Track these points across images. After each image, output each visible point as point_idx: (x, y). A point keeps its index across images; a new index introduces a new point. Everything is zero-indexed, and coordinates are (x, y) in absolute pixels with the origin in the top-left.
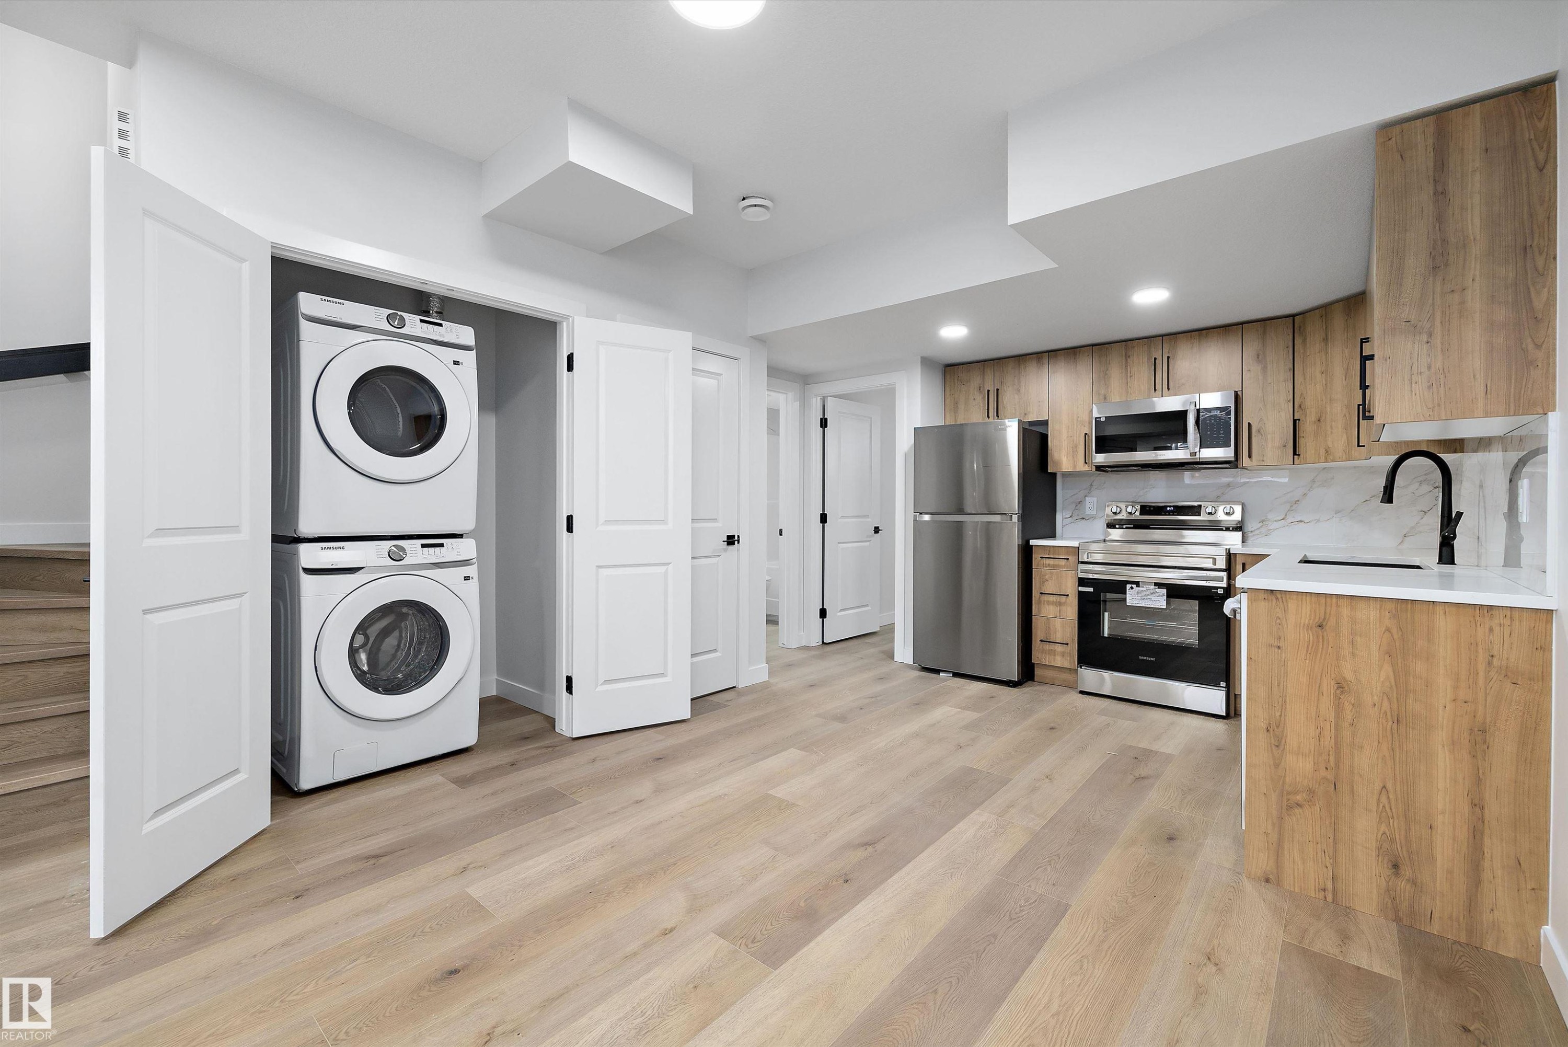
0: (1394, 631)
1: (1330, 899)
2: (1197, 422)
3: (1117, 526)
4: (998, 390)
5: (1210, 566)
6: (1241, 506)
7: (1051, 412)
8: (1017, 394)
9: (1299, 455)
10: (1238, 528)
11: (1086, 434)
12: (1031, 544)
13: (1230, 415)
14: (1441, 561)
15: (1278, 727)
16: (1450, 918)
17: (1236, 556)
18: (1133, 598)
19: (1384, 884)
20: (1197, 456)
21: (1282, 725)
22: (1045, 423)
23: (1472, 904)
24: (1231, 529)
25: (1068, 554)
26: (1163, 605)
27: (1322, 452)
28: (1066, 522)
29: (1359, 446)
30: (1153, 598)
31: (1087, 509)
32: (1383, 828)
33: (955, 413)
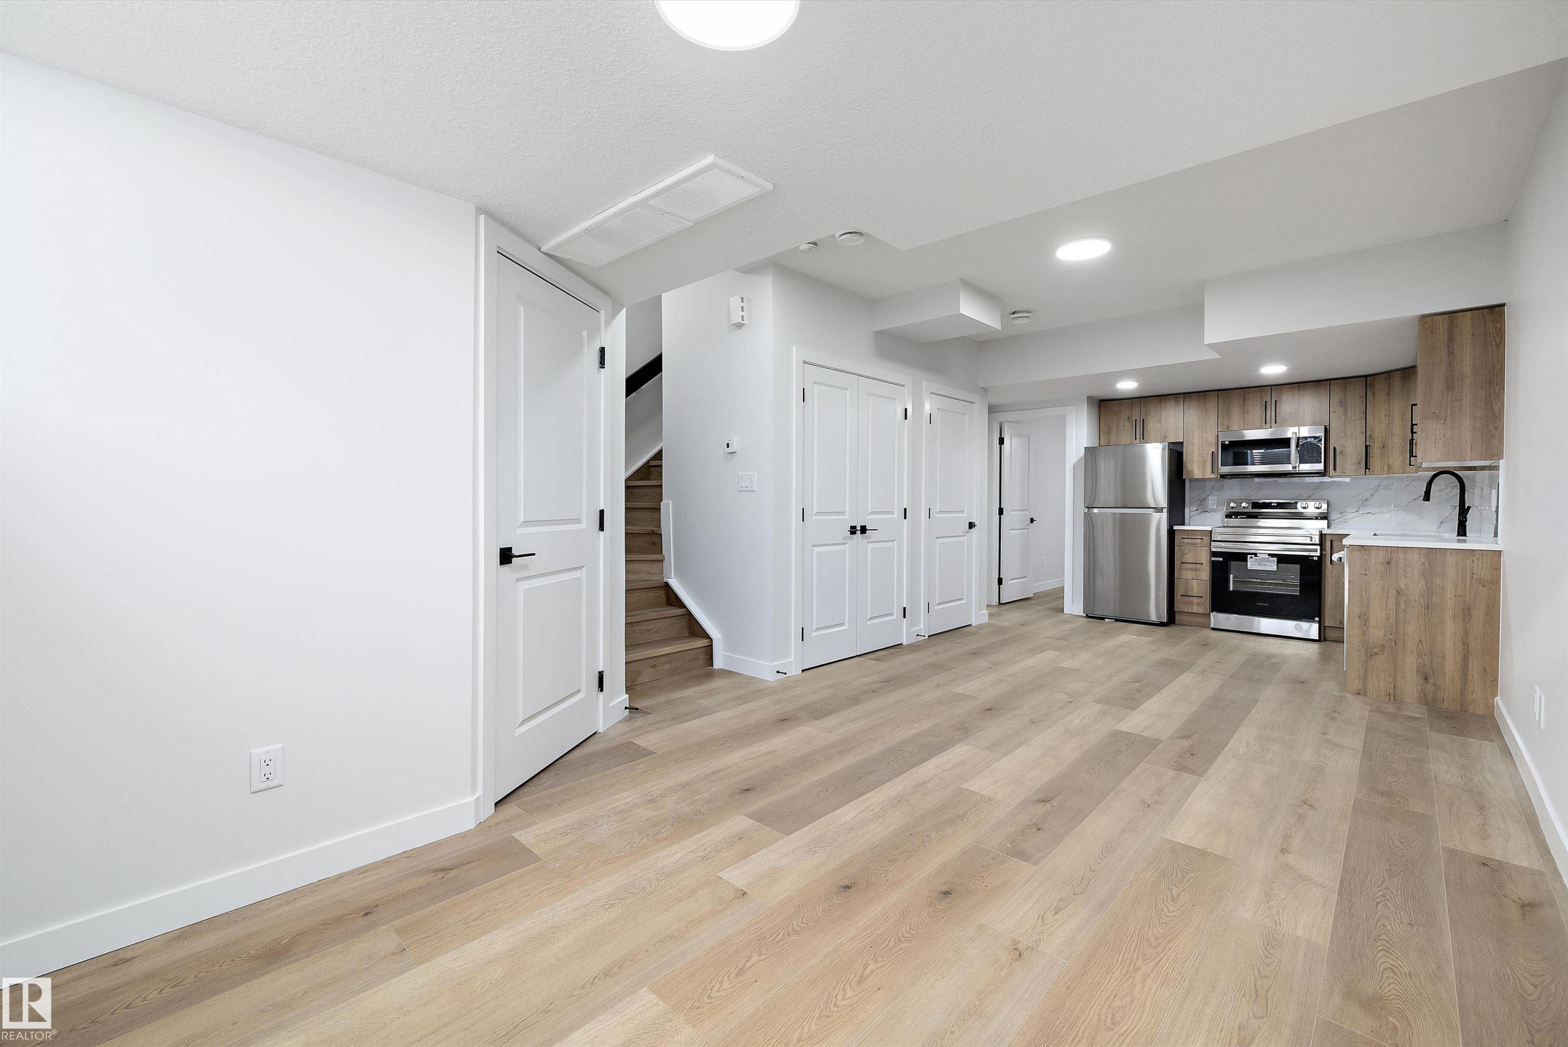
0: (1426, 564)
1: (1392, 699)
2: (1297, 446)
3: (1233, 517)
4: (1143, 420)
5: (1309, 542)
6: (1327, 504)
7: (1186, 436)
8: (1158, 423)
9: (1369, 469)
10: (1324, 517)
11: (1213, 452)
12: (1174, 529)
13: (1321, 441)
14: (1459, 535)
15: (1365, 615)
16: (1453, 699)
17: (1326, 536)
18: (1251, 564)
19: (1420, 688)
20: (1297, 469)
21: (1367, 615)
22: (1182, 443)
23: (1463, 691)
24: (1319, 518)
25: (1202, 535)
26: (1275, 568)
27: (1386, 467)
28: (1192, 514)
29: (1410, 465)
30: (1267, 564)
31: (1210, 504)
32: (1420, 660)
33: (1108, 435)
